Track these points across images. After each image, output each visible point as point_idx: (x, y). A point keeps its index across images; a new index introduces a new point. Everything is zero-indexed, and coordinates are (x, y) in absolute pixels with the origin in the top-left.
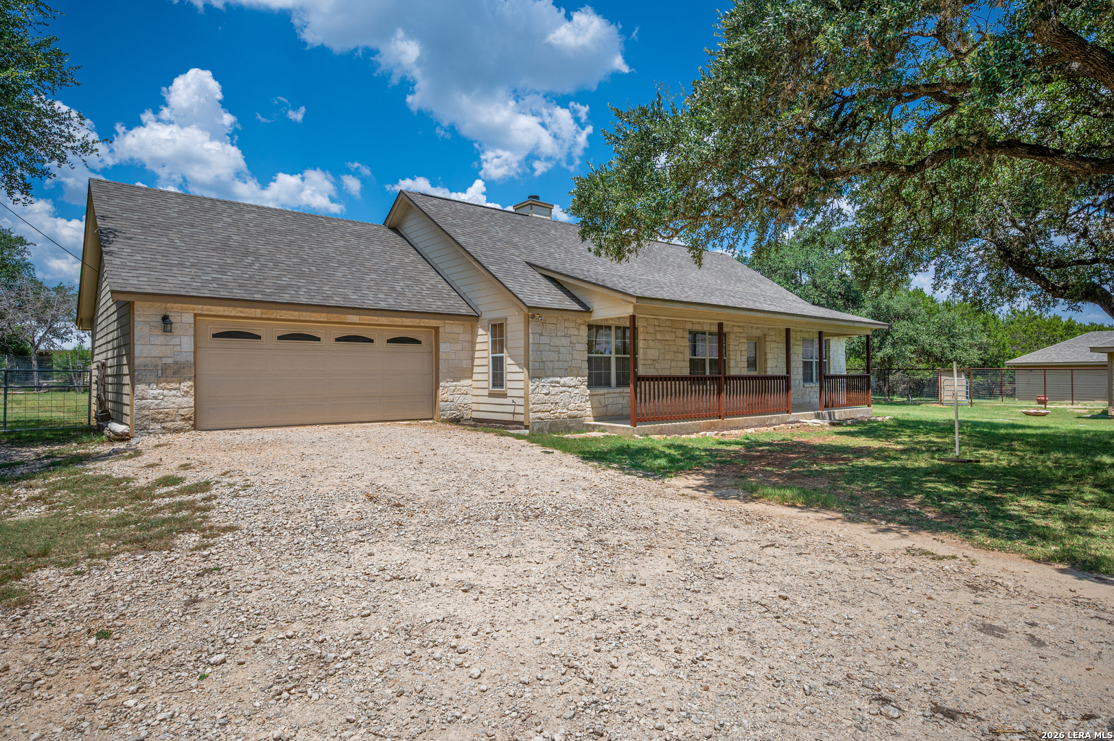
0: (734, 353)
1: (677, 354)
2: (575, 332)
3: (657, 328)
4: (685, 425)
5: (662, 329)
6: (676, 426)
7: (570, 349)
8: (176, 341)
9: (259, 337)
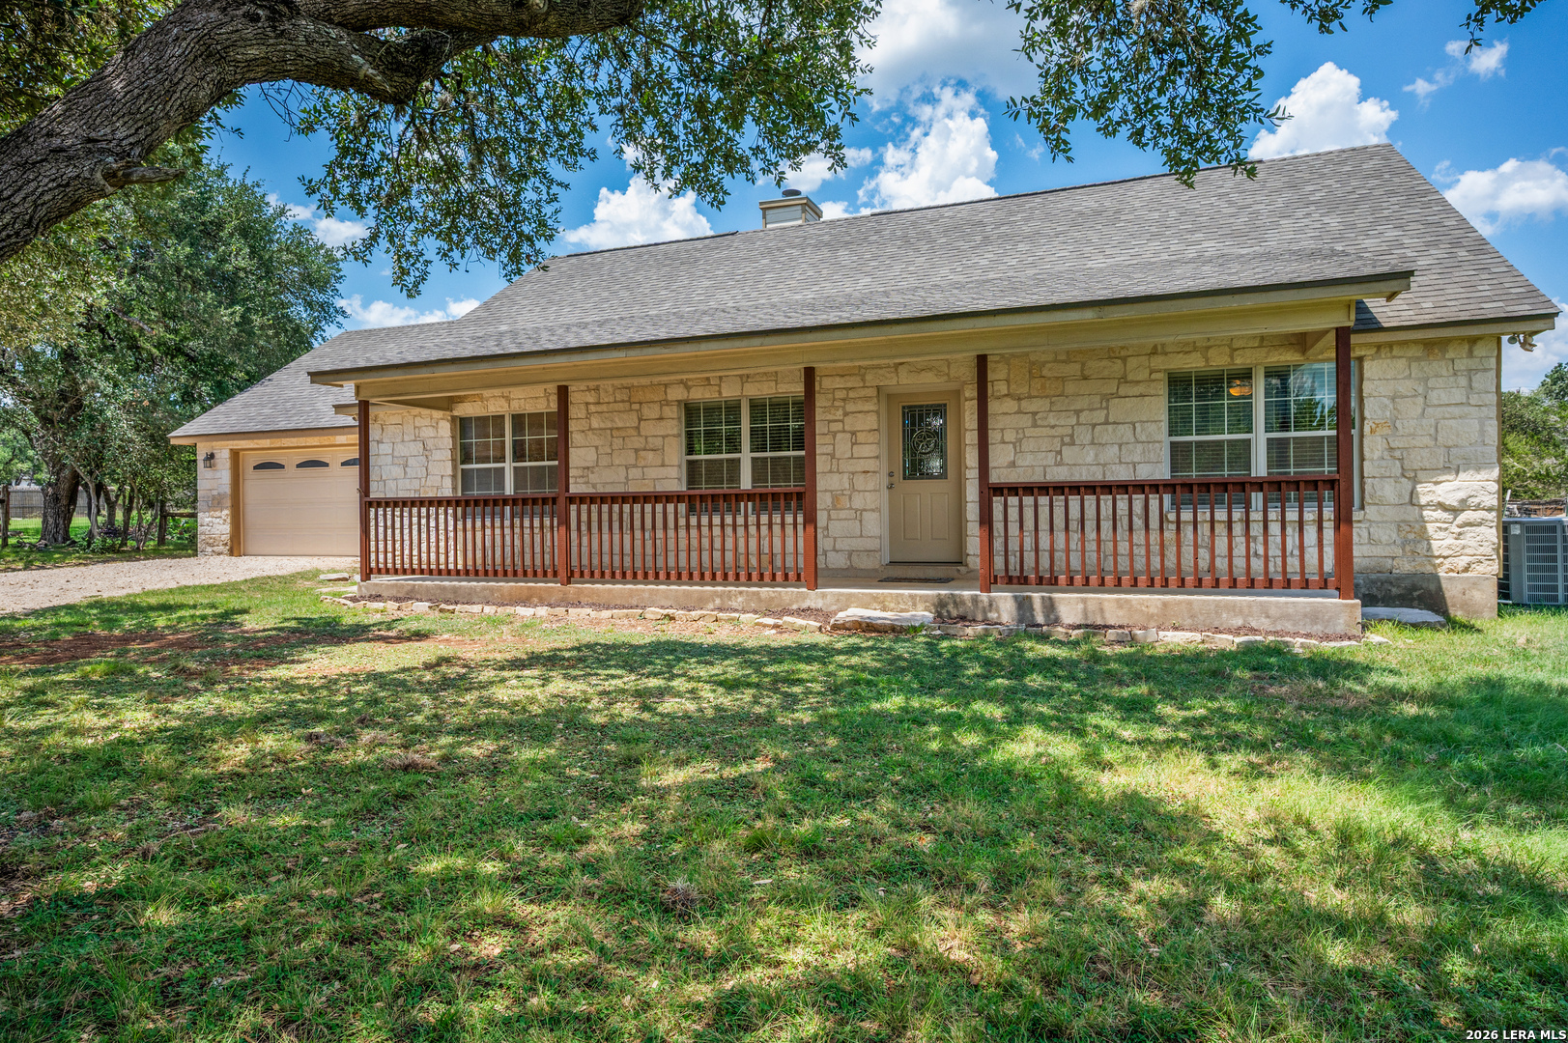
0: (828, 439)
1: (642, 453)
2: (430, 432)
3: (592, 408)
4: (465, 587)
5: (604, 408)
6: (444, 588)
7: (424, 459)
8: (218, 475)
9: (282, 467)
